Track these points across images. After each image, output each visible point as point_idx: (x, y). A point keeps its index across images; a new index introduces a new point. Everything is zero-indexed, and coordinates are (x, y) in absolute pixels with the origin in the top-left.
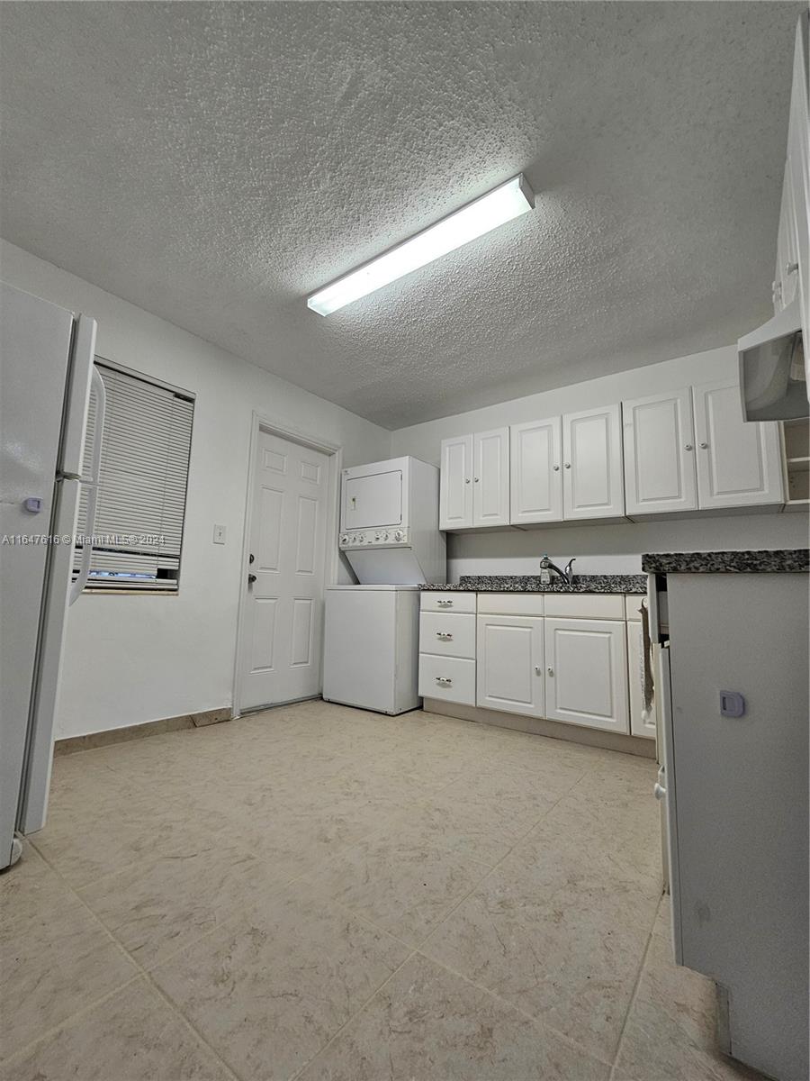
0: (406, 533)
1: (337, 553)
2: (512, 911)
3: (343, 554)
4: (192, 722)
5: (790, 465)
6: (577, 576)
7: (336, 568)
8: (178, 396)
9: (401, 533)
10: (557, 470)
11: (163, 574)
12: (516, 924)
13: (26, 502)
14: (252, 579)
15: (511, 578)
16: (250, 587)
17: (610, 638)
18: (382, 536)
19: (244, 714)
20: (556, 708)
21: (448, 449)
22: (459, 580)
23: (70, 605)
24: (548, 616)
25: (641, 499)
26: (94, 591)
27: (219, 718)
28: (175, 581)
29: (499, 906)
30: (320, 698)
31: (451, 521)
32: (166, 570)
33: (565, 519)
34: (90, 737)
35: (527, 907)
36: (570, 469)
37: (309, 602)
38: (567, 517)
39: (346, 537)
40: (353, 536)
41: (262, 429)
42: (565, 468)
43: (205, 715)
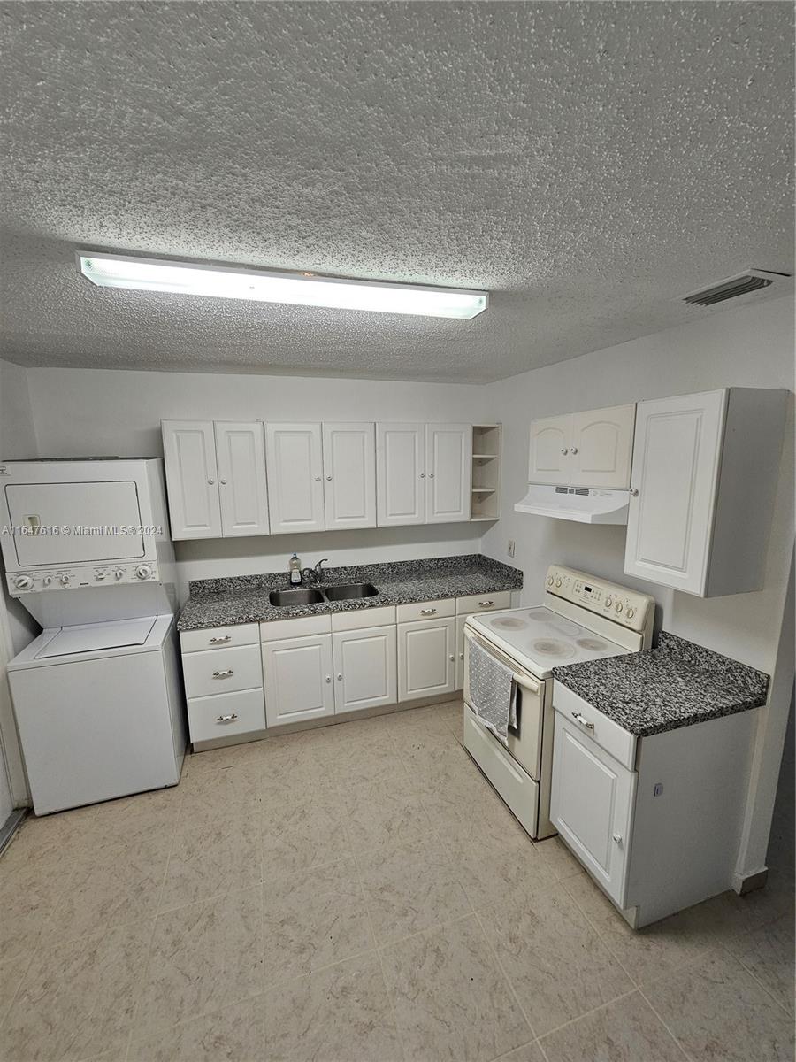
0: (155, 569)
5: (473, 493)
9: (146, 568)
10: (318, 480)
15: (256, 578)
17: (385, 639)
18: (109, 574)
20: (344, 703)
22: (188, 586)
24: (335, 632)
25: (389, 513)
31: (189, 529)
36: (331, 481)
38: (329, 528)
39: (26, 578)
40: (42, 576)
42: (326, 480)
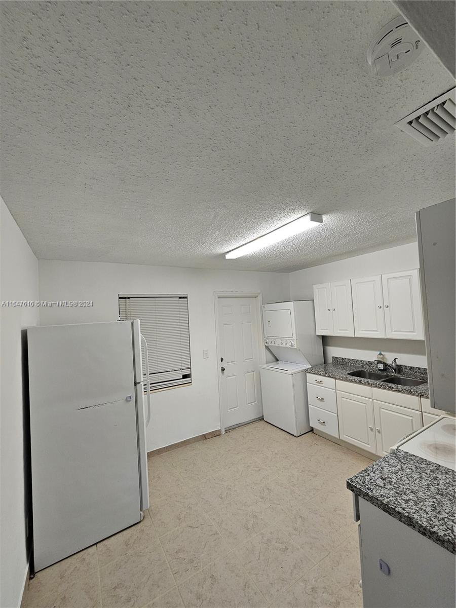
0: (295, 343)
1: (265, 348)
2: (316, 595)
3: (267, 348)
4: (205, 437)
6: (401, 366)
7: (264, 355)
8: (180, 298)
9: (293, 342)
10: (381, 307)
11: (185, 377)
12: (315, 603)
13: (127, 398)
14: (223, 370)
15: (361, 361)
16: (223, 373)
17: (412, 420)
18: (284, 342)
19: (227, 431)
20: (383, 451)
21: (317, 291)
22: (332, 359)
23: (147, 426)
24: (375, 399)
26: (160, 390)
27: (217, 434)
28: (190, 379)
29: (311, 590)
30: (262, 419)
31: (322, 331)
32: (187, 375)
33: (387, 338)
34: (167, 447)
35: (324, 594)
36: (388, 308)
37: (252, 373)
38: (389, 337)
39: (267, 341)
40: (270, 340)
41: (219, 297)
42: (385, 307)
43: (209, 433)
